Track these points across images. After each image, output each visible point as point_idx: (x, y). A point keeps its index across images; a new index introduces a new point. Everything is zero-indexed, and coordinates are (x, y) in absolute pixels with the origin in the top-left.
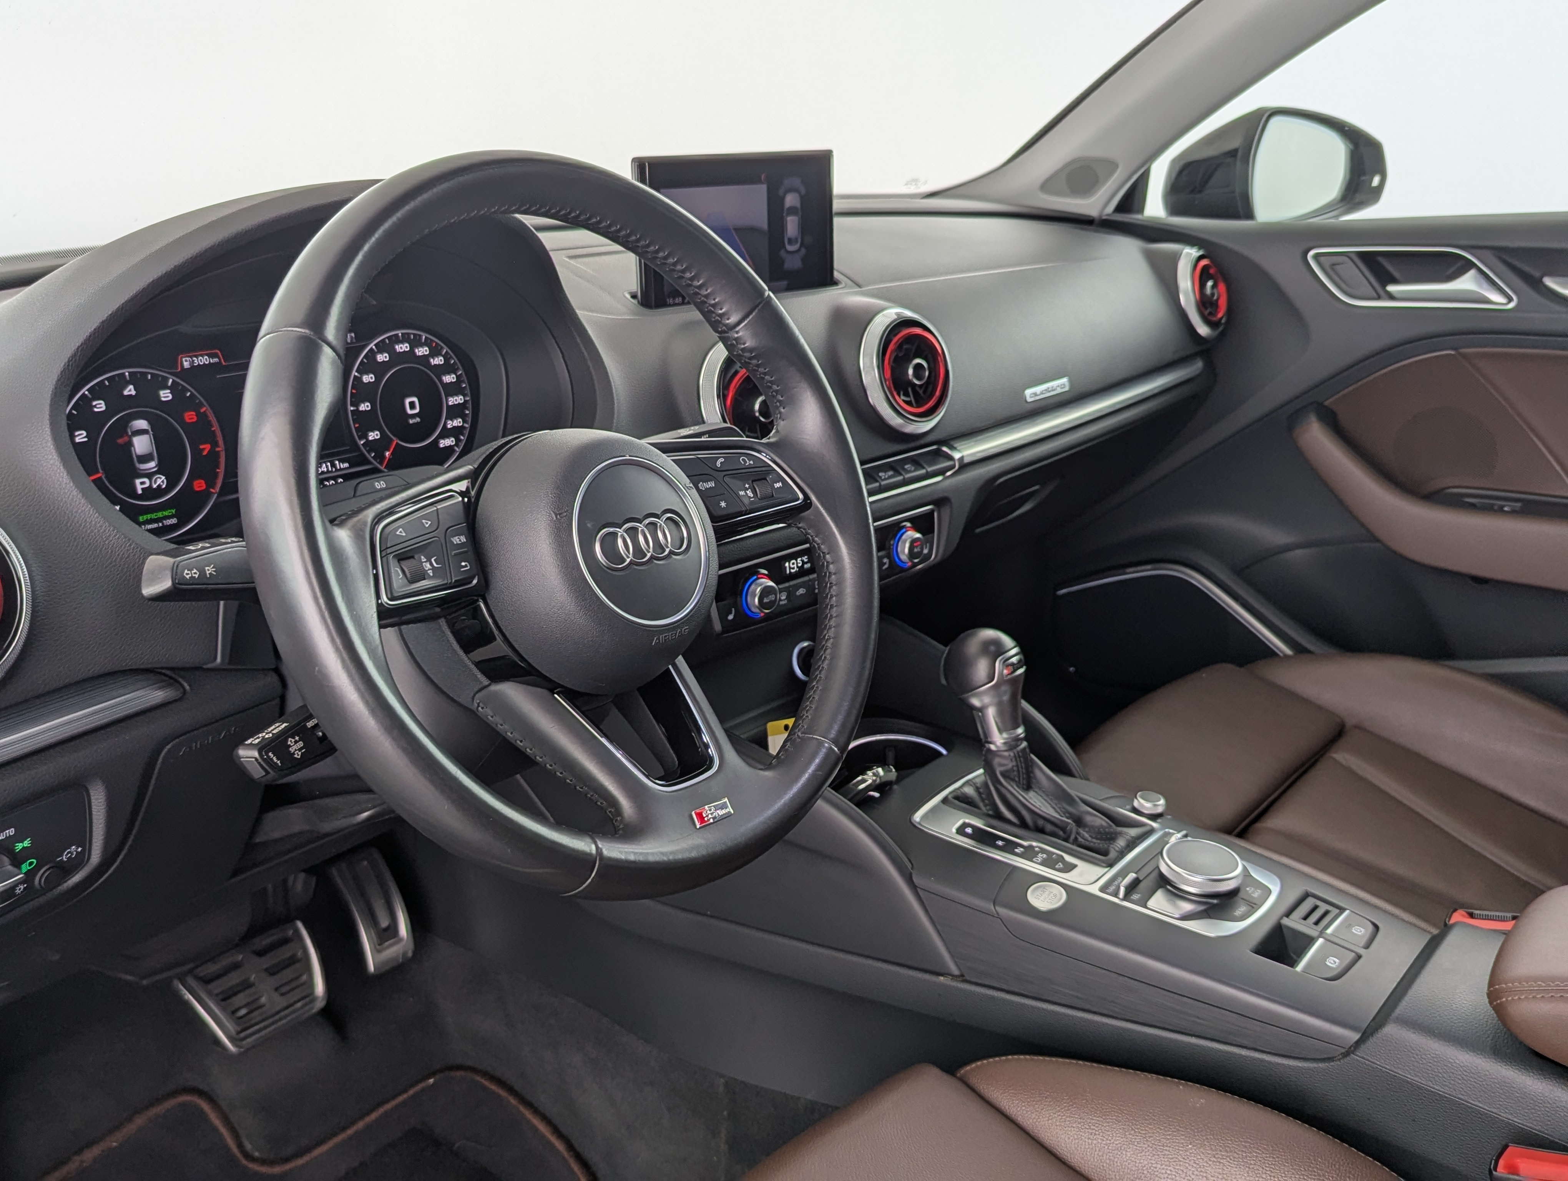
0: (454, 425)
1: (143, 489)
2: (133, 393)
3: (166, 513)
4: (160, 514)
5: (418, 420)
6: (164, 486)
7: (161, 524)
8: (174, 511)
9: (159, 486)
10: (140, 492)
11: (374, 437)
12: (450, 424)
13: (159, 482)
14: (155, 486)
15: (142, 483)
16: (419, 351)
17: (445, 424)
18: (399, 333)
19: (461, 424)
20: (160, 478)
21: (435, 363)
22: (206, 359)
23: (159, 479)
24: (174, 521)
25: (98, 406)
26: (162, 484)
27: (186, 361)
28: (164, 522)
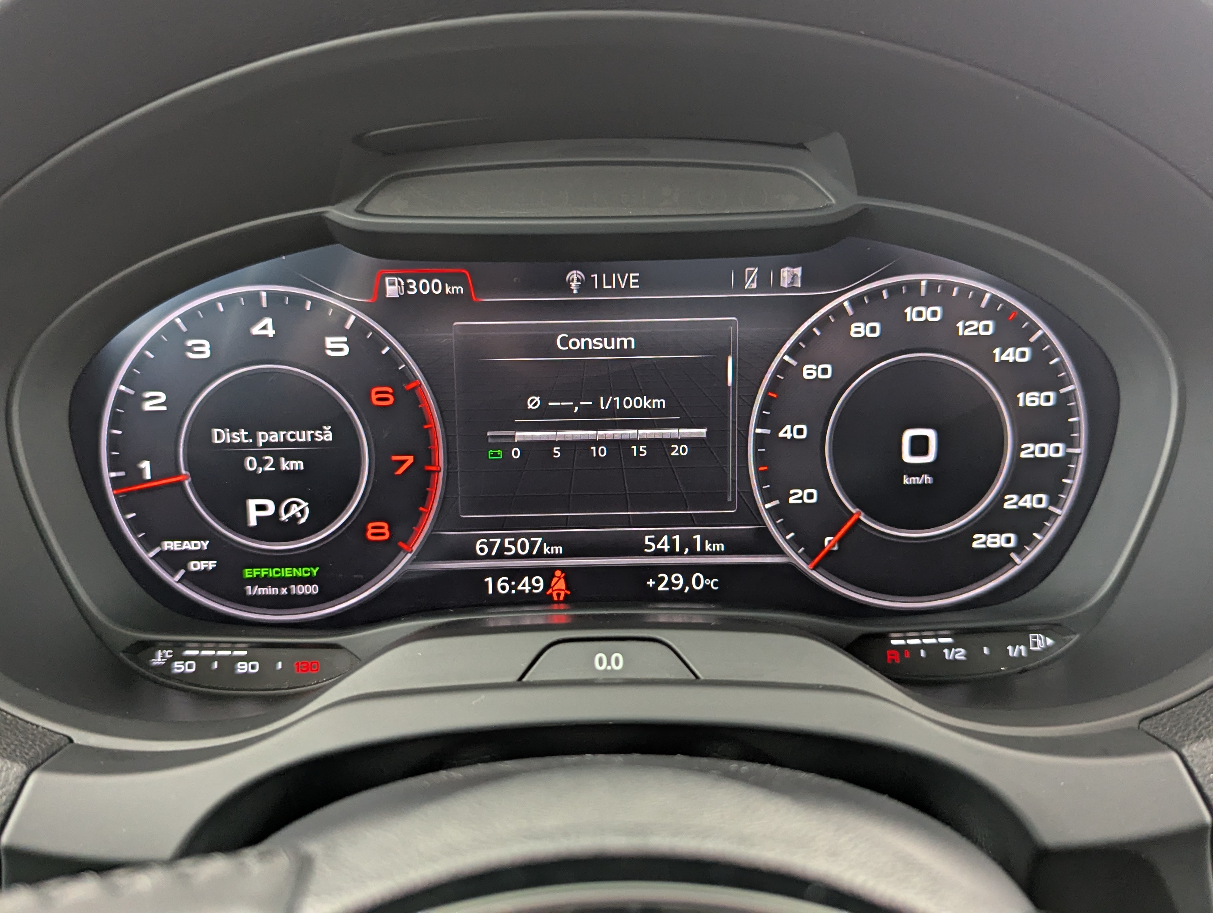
0: (1021, 504)
1: (259, 519)
2: (271, 332)
3: (300, 572)
4: (286, 572)
5: (927, 479)
6: (303, 521)
7: (284, 591)
8: (315, 571)
9: (294, 518)
10: (253, 522)
11: (801, 498)
12: (1011, 503)
13: (295, 510)
14: (284, 517)
15: (260, 508)
16: (966, 327)
17: (1000, 499)
18: (924, 279)
19: (1043, 506)
20: (298, 504)
21: (1004, 358)
22: (436, 285)
23: (294, 506)
24: (313, 589)
25: (196, 349)
26: (299, 515)
27: (392, 284)
28: (293, 587)
